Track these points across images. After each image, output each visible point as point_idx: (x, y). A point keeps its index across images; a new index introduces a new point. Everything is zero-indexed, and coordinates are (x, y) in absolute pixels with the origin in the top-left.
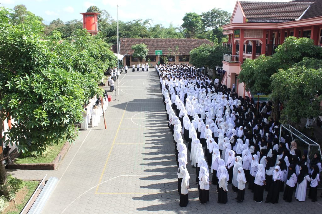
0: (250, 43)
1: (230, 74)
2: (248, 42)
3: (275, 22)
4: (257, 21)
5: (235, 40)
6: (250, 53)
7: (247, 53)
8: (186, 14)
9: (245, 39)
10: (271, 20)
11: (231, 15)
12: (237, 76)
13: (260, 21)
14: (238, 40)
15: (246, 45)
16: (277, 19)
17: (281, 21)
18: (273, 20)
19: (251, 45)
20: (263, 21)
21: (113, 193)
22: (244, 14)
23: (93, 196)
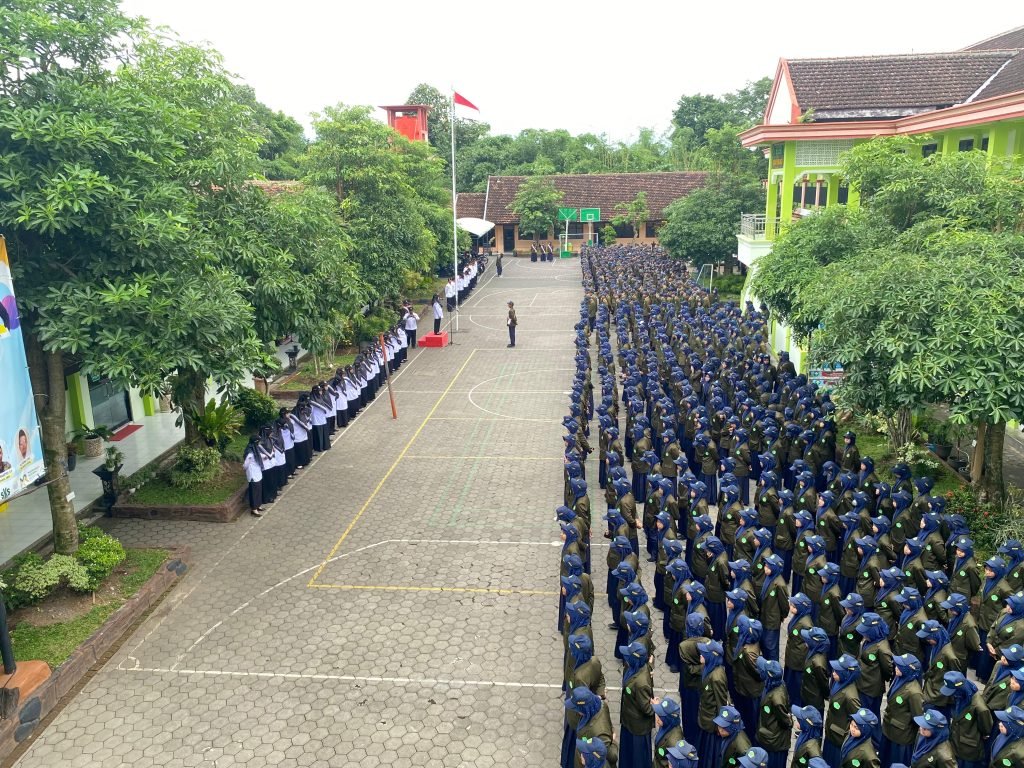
3: (889, 115)
4: (835, 115)
5: (775, 173)
9: (798, 171)
10: (879, 111)
13: (842, 117)
14: (781, 172)
16: (894, 108)
17: (910, 111)
18: (885, 111)
20: (853, 113)
21: (351, 587)
22: (795, 97)
23: (300, 593)
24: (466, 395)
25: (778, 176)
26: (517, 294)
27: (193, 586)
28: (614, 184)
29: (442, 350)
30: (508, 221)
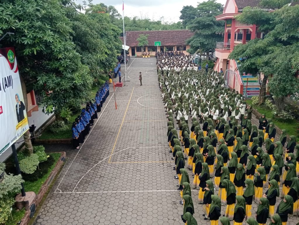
0: (242, 32)
1: (222, 61)
2: (239, 30)
5: (228, 29)
6: (241, 40)
7: (238, 40)
8: (184, 6)
9: (236, 28)
11: (224, 6)
12: (228, 62)
14: (230, 29)
15: (237, 33)
19: (241, 33)
21: (123, 163)
22: (236, 4)
23: (106, 165)
24: (137, 102)
25: (228, 30)
26: (142, 69)
27: (70, 165)
28: (166, 34)
29: (123, 87)
30: (133, 46)
